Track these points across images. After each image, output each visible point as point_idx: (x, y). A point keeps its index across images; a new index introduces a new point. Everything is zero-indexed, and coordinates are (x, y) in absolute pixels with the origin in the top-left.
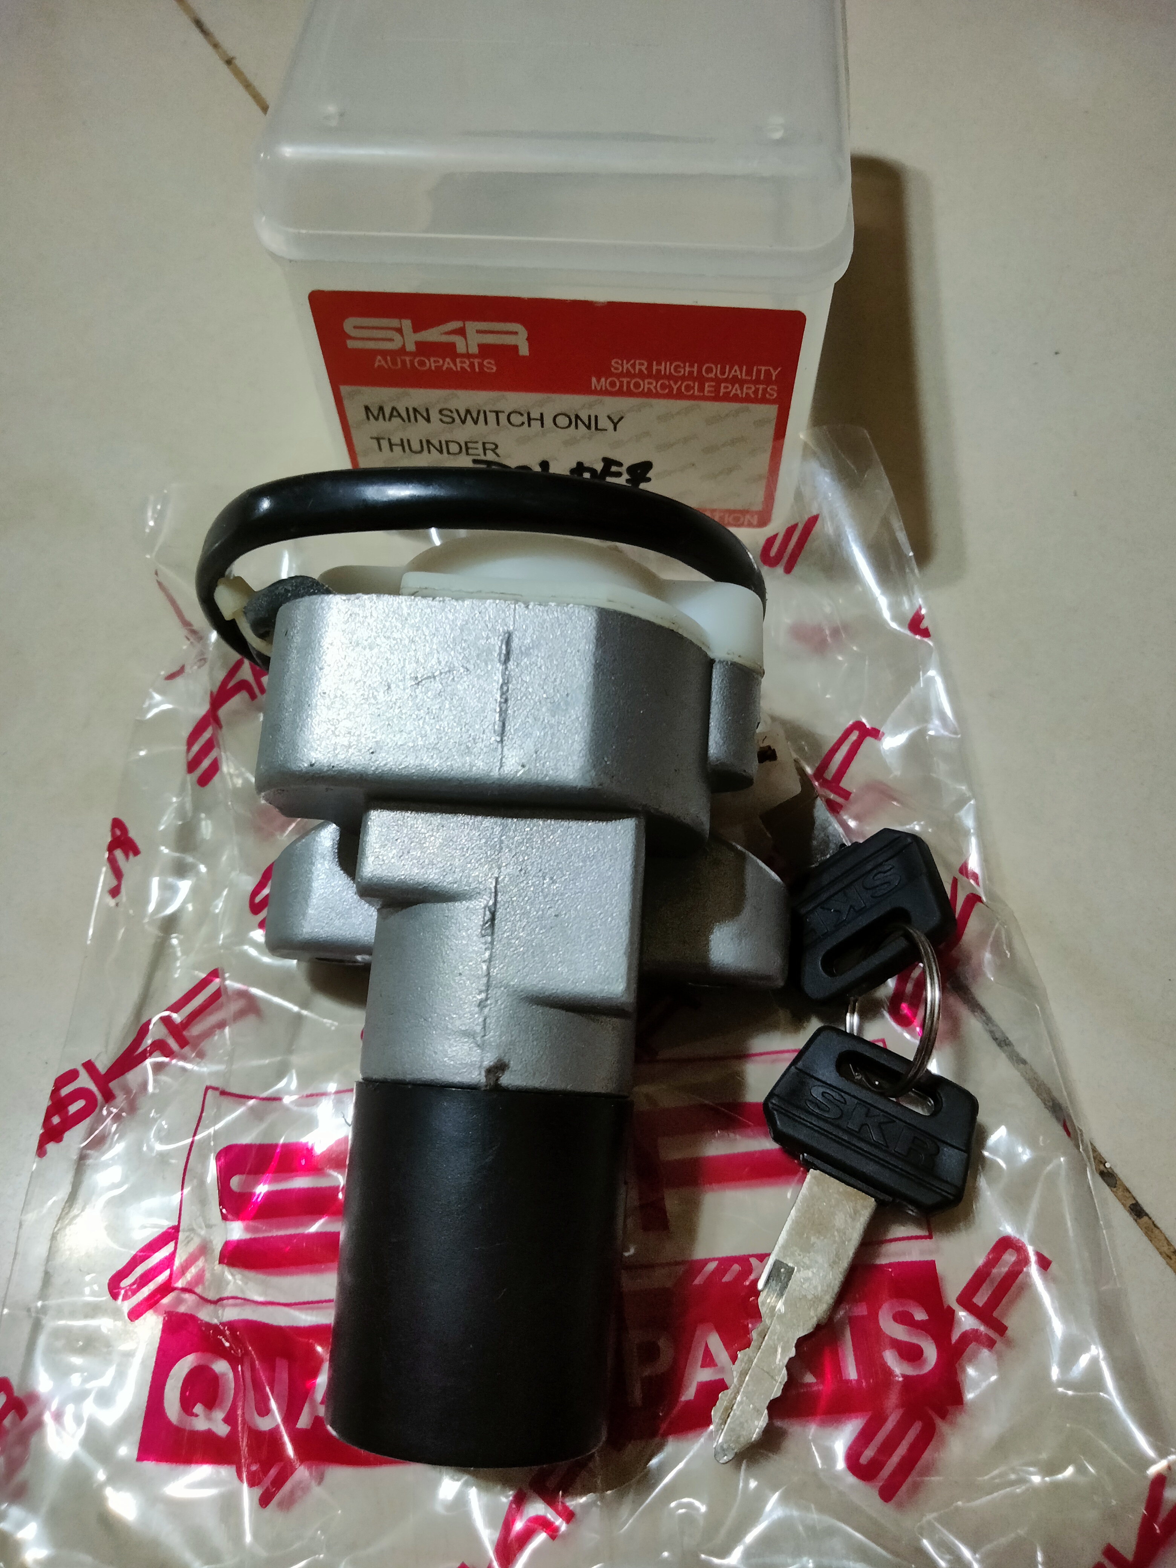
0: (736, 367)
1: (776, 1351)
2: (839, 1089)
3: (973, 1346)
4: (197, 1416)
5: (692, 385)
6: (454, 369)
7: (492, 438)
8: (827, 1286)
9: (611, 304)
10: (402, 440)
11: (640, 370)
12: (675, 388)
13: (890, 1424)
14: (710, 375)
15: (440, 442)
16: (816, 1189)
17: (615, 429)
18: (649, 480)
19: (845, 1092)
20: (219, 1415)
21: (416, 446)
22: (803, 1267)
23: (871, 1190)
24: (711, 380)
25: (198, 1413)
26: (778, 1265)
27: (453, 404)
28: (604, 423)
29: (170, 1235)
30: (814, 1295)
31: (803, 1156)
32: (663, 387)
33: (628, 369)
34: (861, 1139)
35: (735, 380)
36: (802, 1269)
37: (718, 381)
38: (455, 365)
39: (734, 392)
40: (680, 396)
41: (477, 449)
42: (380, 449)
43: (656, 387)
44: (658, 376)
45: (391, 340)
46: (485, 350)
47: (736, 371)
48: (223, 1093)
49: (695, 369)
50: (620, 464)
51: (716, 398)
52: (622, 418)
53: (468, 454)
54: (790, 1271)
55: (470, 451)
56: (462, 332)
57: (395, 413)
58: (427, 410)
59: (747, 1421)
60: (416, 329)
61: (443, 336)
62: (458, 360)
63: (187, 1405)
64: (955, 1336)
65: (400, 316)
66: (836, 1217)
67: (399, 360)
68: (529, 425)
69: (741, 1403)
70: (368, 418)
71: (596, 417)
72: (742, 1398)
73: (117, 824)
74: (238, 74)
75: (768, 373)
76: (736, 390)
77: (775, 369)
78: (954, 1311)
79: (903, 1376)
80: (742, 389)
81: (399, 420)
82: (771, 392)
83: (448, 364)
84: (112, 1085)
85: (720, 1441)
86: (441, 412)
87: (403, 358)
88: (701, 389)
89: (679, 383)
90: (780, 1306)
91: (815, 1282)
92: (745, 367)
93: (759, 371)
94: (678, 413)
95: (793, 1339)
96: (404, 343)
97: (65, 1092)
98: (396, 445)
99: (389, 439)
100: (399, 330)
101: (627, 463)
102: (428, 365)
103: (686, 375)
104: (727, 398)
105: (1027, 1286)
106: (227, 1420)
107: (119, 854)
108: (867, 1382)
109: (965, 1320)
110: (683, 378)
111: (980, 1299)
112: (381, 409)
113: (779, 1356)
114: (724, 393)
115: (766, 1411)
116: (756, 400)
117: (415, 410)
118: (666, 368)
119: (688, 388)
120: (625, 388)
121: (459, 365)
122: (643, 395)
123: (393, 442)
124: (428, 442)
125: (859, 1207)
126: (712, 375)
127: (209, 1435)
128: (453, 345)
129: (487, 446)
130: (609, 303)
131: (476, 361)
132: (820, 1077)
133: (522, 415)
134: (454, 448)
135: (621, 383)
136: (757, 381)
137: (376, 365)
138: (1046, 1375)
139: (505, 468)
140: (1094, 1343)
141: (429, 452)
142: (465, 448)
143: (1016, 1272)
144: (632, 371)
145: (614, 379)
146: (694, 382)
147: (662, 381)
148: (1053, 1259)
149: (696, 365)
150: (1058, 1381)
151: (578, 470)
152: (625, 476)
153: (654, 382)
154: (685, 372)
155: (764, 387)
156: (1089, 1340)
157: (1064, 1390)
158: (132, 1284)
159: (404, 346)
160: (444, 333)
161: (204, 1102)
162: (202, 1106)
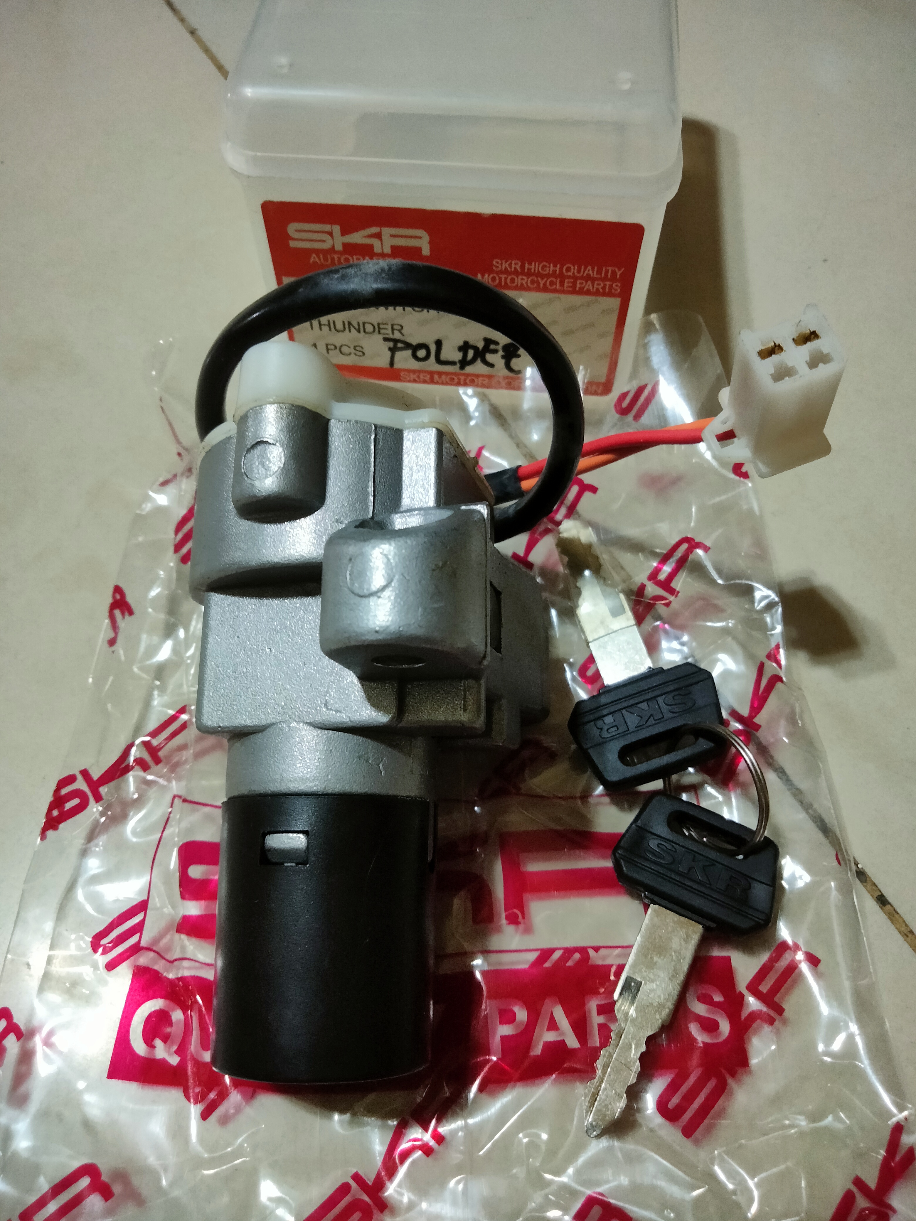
0: (589, 268)
1: (631, 1048)
2: (670, 841)
3: (758, 1022)
4: (155, 1047)
5: (555, 281)
7: (399, 321)
8: (668, 995)
9: (494, 216)
10: (329, 321)
11: (515, 268)
12: (541, 284)
13: (692, 1080)
15: (358, 323)
16: (656, 919)
18: (519, 356)
19: (675, 843)
20: (172, 1049)
21: (340, 326)
22: (649, 981)
23: (700, 919)
24: (569, 277)
25: (157, 1046)
26: (629, 980)
29: (142, 906)
30: (658, 1002)
31: (645, 894)
32: (533, 282)
33: (506, 267)
34: (690, 879)
35: (588, 278)
36: (648, 983)
37: (575, 278)
39: (586, 287)
40: (545, 289)
41: (387, 329)
42: (312, 328)
43: (527, 283)
44: (529, 274)
45: (324, 241)
46: (395, 250)
47: (589, 270)
48: (185, 801)
49: (558, 269)
50: (497, 343)
51: (574, 291)
53: (379, 333)
54: (639, 985)
55: (382, 331)
56: (378, 236)
59: (610, 1104)
60: (344, 233)
61: (364, 239)
63: (149, 1038)
64: (744, 1015)
65: (332, 222)
66: (673, 941)
67: (329, 257)
68: (428, 311)
69: (605, 1089)
72: (606, 1085)
73: (118, 590)
74: (199, 41)
75: (614, 272)
76: (589, 286)
77: (619, 270)
78: (743, 996)
79: (703, 1043)
80: (593, 286)
82: (616, 288)
84: (102, 789)
85: (590, 1120)
87: (333, 255)
88: (562, 284)
89: (545, 279)
90: (632, 1012)
91: (658, 992)
92: (596, 268)
93: (607, 272)
94: (545, 303)
95: (644, 1037)
96: (334, 245)
98: (324, 325)
99: (319, 321)
100: (331, 234)
101: (502, 342)
103: (551, 272)
104: (581, 292)
105: (801, 975)
106: (177, 1052)
107: (117, 613)
108: (676, 1046)
109: (752, 1003)
110: (548, 276)
111: (764, 988)
113: (633, 1051)
114: (580, 288)
115: (625, 1095)
116: (604, 294)
118: (535, 267)
119: (552, 283)
120: (503, 283)
122: (516, 289)
123: (322, 322)
124: (350, 323)
125: (690, 932)
126: (570, 274)
127: (164, 1063)
128: (371, 247)
129: (395, 327)
130: (492, 214)
132: (655, 832)
134: (369, 328)
135: (500, 279)
136: (605, 279)
137: (311, 261)
138: (815, 1047)
139: (408, 346)
140: (852, 1023)
141: (350, 331)
142: (378, 328)
143: (792, 968)
144: (509, 269)
145: (495, 275)
146: (556, 278)
147: (531, 278)
148: (819, 957)
149: (558, 266)
150: (823, 1052)
151: (465, 347)
152: (501, 353)
153: (525, 278)
154: (549, 271)
155: (610, 283)
156: (847, 1018)
157: (828, 1059)
158: (109, 943)
159: (333, 247)
160: (365, 237)
161: (171, 807)
162: (170, 810)
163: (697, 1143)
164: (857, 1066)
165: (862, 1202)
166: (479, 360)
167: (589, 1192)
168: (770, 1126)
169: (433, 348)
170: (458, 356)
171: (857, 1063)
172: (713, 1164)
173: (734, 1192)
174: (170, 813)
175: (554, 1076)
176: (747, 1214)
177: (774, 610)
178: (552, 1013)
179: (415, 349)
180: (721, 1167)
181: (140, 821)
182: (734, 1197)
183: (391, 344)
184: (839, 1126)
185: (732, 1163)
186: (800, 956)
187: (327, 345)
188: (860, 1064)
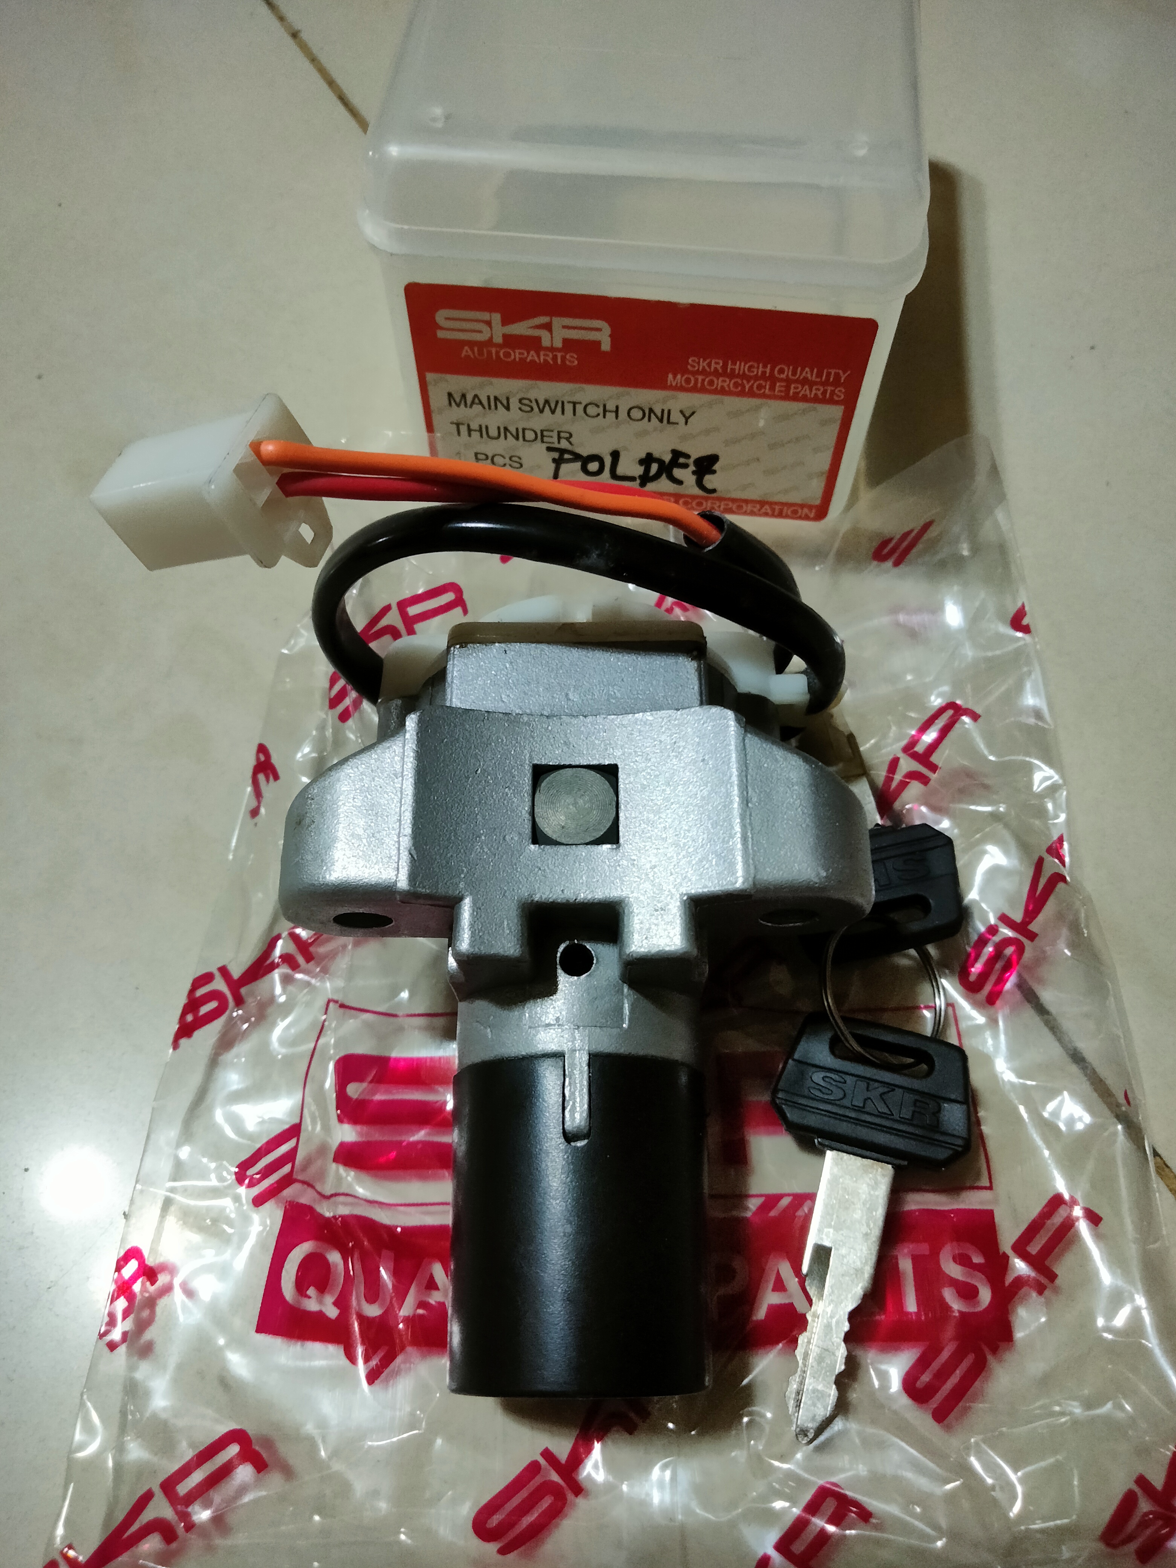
0: (807, 369)
3: (1025, 1289)
4: (310, 1297)
5: (764, 384)
6: (537, 361)
7: (572, 429)
9: (693, 306)
10: (480, 426)
11: (716, 368)
12: (747, 387)
13: (945, 1355)
14: (782, 376)
15: (517, 429)
17: (686, 423)
18: (714, 472)
20: (329, 1299)
21: (493, 432)
24: (782, 380)
25: (311, 1295)
27: (532, 395)
28: (676, 416)
29: (294, 1131)
32: (736, 385)
33: (704, 367)
35: (805, 382)
37: (789, 382)
38: (539, 356)
39: (802, 392)
40: (751, 394)
41: (552, 437)
42: (459, 433)
43: (729, 385)
44: (732, 375)
45: (480, 332)
46: (569, 344)
47: (807, 373)
48: (342, 1006)
49: (768, 370)
50: (688, 456)
51: (786, 397)
52: (693, 413)
53: (542, 441)
55: (545, 439)
56: (548, 327)
57: (477, 401)
58: (508, 399)
60: (505, 322)
61: (530, 330)
62: (542, 353)
63: (301, 1286)
64: (1009, 1280)
65: (491, 310)
67: (485, 350)
68: (604, 417)
70: (450, 404)
71: (669, 411)
73: (262, 749)
75: (837, 376)
76: (806, 391)
77: (844, 372)
78: (1008, 1257)
79: (959, 1312)
80: (811, 391)
81: (480, 406)
82: (839, 393)
83: (532, 356)
84: (243, 991)
86: (520, 401)
87: (490, 349)
88: (772, 388)
89: (752, 382)
92: (815, 370)
93: (829, 374)
94: (748, 411)
96: (492, 334)
97: (200, 992)
98: (475, 431)
99: (469, 426)
100: (489, 323)
101: (695, 455)
102: (513, 357)
103: (759, 375)
104: (795, 398)
105: (1077, 1236)
106: (336, 1304)
107: (261, 777)
108: (926, 1315)
109: (1020, 1266)
110: (756, 378)
111: (1034, 1249)
112: (464, 396)
114: (794, 393)
116: (824, 401)
117: (496, 398)
118: (740, 367)
119: (760, 387)
120: (699, 385)
121: (542, 358)
122: (715, 392)
123: (472, 427)
124: (506, 429)
125: (878, 1174)
126: (783, 376)
127: (320, 1315)
128: (538, 339)
129: (562, 435)
130: (692, 304)
131: (559, 355)
132: (817, 1063)
133: (598, 406)
134: (530, 435)
135: (696, 380)
136: (826, 383)
137: (463, 355)
138: (1095, 1321)
139: (577, 457)
140: (1138, 1293)
141: (506, 438)
142: (541, 436)
143: (1069, 1225)
144: (708, 369)
145: (690, 376)
146: (766, 381)
147: (736, 380)
148: (1101, 1215)
149: (769, 366)
150: (1103, 1327)
151: (647, 460)
152: (692, 468)
153: (728, 380)
154: (758, 372)
155: (833, 388)
156: (1133, 1290)
157: (1108, 1336)
158: (257, 1174)
159: (491, 338)
160: (531, 328)
161: (326, 1013)
162: (324, 1017)
163: (948, 1428)
164: (1144, 1345)
165: (1145, 1506)
166: (664, 476)
167: (821, 1482)
168: (1036, 1412)
169: (608, 461)
170: (639, 470)
171: (1143, 1341)
172: (969, 1455)
173: (993, 1488)
174: (325, 1021)
175: (781, 1345)
176: (1009, 1513)
177: (1057, 795)
178: (778, 1271)
179: (585, 461)
180: (979, 1459)
181: (288, 1027)
182: (993, 1493)
183: (556, 455)
184: (1120, 1415)
185: (992, 1453)
186: (1078, 1212)
187: (476, 454)
188: (1147, 1343)
